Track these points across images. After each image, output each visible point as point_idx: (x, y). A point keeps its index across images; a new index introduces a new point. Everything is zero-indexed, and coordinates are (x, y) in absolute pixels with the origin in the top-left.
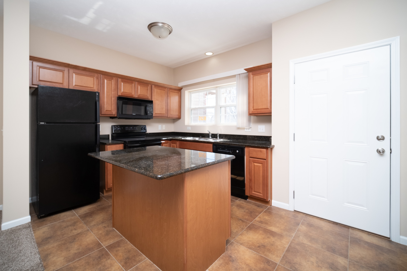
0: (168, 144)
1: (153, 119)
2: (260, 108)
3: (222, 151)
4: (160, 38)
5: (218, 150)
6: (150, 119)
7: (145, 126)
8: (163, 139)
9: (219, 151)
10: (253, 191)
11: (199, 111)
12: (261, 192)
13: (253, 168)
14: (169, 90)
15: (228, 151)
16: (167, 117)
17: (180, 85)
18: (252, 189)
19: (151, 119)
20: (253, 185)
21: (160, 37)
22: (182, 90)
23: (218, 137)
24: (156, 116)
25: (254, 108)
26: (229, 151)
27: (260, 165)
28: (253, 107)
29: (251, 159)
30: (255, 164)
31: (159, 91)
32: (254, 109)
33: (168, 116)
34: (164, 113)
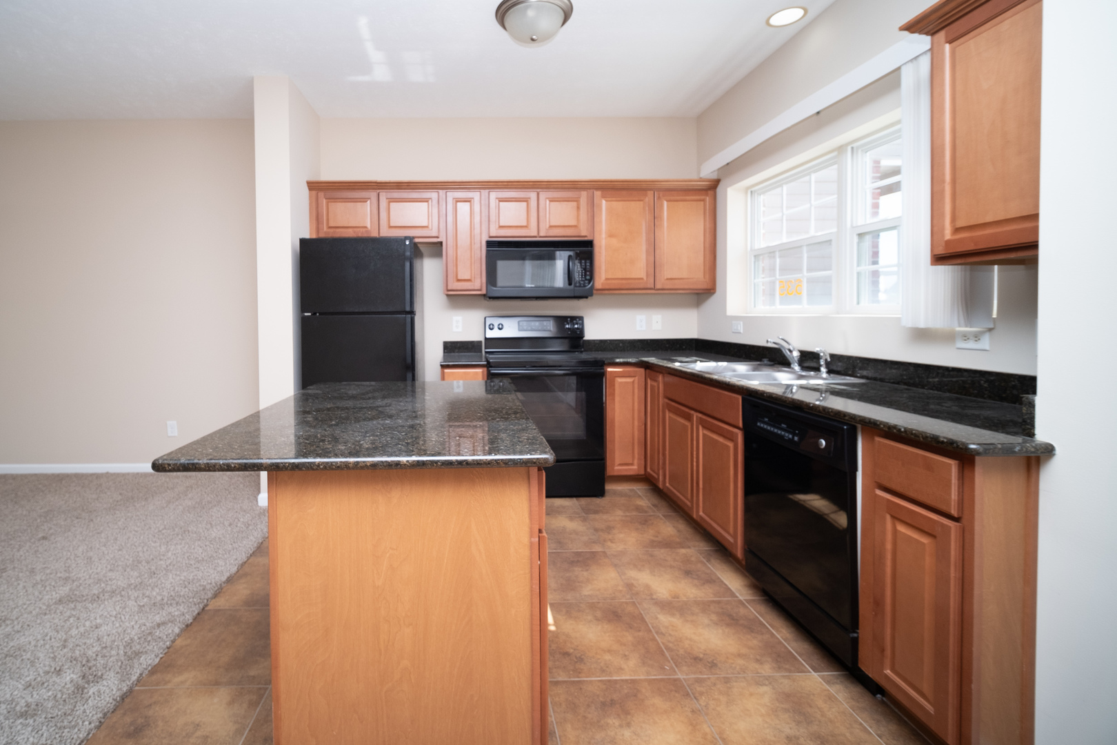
0: (637, 378)
1: (594, 296)
2: (989, 219)
3: (769, 428)
4: (534, 44)
5: (759, 424)
6: (587, 297)
7: (581, 318)
8: (618, 360)
9: (762, 429)
10: (888, 662)
11: (778, 260)
12: (926, 688)
13: (889, 546)
14: (659, 198)
15: (791, 436)
16: (654, 289)
17: (708, 170)
18: (883, 651)
19: (589, 298)
20: (888, 631)
21: (533, 40)
22: (719, 189)
23: (823, 369)
24: (607, 287)
25: (960, 224)
26: (794, 435)
27: (924, 540)
28: (953, 219)
29: (879, 492)
30: (901, 528)
31: (618, 205)
32: (957, 230)
33: (658, 286)
34: (642, 275)
